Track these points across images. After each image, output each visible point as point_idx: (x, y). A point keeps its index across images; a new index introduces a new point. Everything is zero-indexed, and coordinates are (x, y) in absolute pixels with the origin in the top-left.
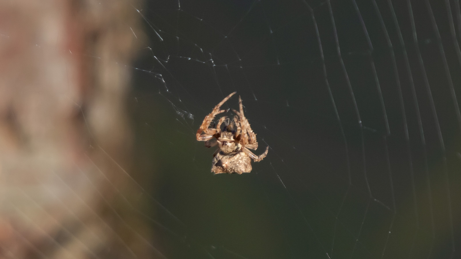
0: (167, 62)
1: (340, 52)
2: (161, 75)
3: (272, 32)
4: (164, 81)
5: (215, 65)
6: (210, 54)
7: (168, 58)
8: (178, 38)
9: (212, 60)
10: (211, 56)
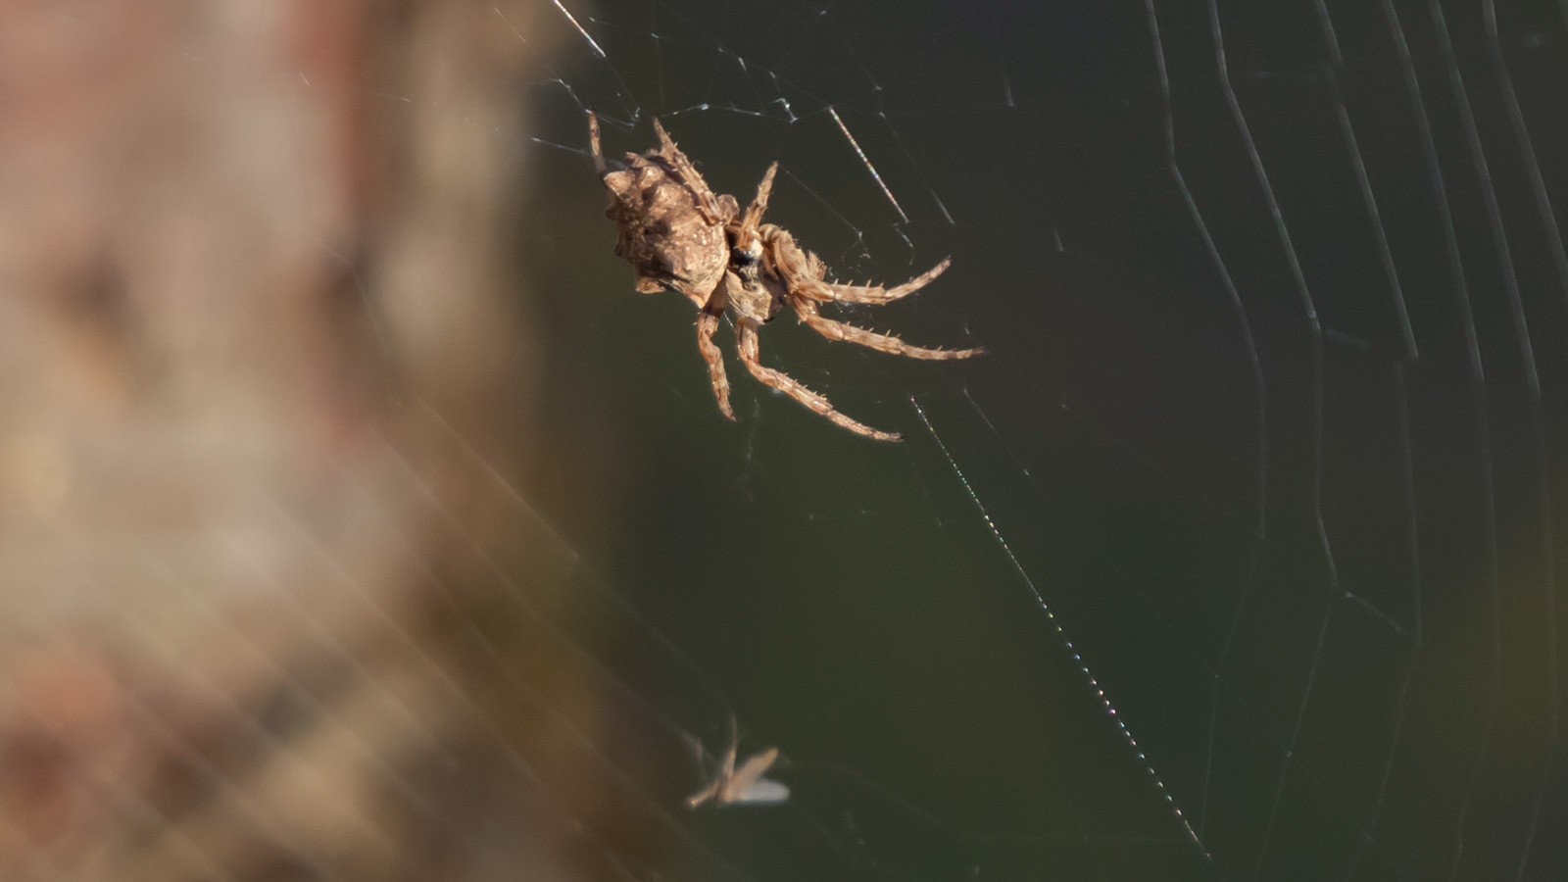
1: (1225, 68)
7: (636, 115)
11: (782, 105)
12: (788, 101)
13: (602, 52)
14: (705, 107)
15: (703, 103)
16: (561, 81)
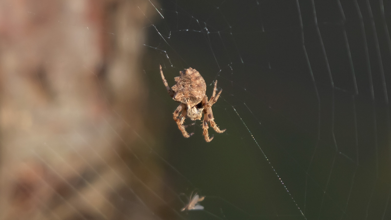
0: (169, 38)
1: (317, 21)
2: (165, 52)
3: (258, 3)
4: (168, 57)
5: (209, 33)
6: (205, 23)
7: (170, 34)
8: (177, 12)
9: (206, 28)
10: (206, 25)
11: (206, 29)
12: (207, 28)
13: (163, 17)
14: (187, 30)
15: (187, 29)
16: (153, 25)
